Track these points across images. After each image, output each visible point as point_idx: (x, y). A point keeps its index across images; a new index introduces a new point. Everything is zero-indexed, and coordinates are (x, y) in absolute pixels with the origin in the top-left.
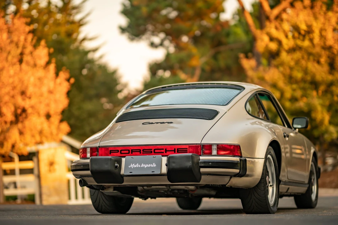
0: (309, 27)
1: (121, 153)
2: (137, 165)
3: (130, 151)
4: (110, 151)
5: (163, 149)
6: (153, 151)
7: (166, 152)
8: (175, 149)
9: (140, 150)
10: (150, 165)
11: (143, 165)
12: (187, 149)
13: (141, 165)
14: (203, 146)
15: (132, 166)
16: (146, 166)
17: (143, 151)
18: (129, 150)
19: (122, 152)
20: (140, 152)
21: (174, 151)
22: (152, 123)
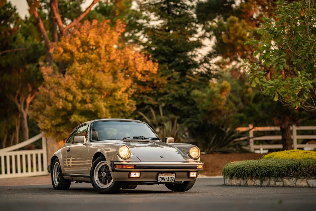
0: (97, 43)
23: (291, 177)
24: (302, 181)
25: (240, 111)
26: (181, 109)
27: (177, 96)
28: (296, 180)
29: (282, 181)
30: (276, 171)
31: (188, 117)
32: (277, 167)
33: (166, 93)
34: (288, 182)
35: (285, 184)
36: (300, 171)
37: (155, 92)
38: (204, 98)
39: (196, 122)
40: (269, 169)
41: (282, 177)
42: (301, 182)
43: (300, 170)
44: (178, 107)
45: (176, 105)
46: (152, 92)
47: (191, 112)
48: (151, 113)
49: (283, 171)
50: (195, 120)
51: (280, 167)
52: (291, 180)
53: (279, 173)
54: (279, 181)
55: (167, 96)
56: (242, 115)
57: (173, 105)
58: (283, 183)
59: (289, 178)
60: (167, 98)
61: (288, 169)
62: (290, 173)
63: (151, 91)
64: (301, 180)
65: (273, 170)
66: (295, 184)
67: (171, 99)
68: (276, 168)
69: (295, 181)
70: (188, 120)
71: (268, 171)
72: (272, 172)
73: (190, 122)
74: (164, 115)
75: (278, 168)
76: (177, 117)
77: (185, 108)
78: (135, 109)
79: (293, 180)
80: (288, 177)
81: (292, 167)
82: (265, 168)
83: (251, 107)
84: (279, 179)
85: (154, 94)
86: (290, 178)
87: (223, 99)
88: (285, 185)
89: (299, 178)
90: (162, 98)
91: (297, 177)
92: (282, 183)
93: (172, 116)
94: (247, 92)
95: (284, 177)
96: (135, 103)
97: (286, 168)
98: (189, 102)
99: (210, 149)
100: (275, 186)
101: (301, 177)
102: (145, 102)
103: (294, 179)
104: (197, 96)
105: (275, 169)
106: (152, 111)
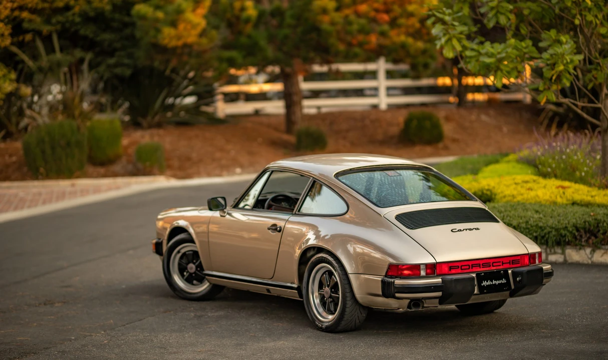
1: (462, 269)
2: (489, 283)
3: (471, 267)
4: (450, 267)
5: (500, 262)
6: (491, 264)
7: (503, 265)
8: (510, 261)
9: (480, 264)
10: (500, 282)
11: (494, 282)
12: (519, 260)
13: (492, 282)
14: (530, 255)
15: (485, 283)
16: (497, 282)
17: (482, 265)
18: (469, 266)
19: (463, 267)
20: (480, 266)
21: (510, 263)
22: (461, 230)
23: (582, 247)
24: (604, 253)
25: (226, 46)
26: (98, 39)
27: (92, 14)
28: (593, 251)
29: (563, 253)
30: (554, 236)
31: (111, 54)
32: (553, 228)
33: (67, 8)
34: (574, 255)
35: (568, 258)
36: (602, 236)
37: (46, 5)
38: (157, 20)
39: (128, 66)
40: (536, 232)
41: (564, 246)
42: (602, 256)
43: (604, 234)
44: (91, 36)
45: (87, 31)
46: (40, 6)
47: (118, 45)
48: (36, 48)
49: (568, 236)
50: (126, 61)
51: (561, 229)
52: (582, 252)
53: (560, 239)
54: (555, 253)
55: (70, 13)
56: (234, 54)
57: (82, 32)
58: (565, 257)
59: (578, 247)
60: (71, 18)
61: (578, 230)
62: (580, 240)
63: (37, 4)
64: (602, 251)
65: (545, 234)
66: (590, 259)
67: (78, 20)
68: (554, 230)
69: (591, 253)
70: (112, 61)
71: (535, 234)
72: (543, 237)
73: (116, 65)
74: (62, 50)
75: (557, 230)
76: (89, 56)
77: (107, 36)
78: (8, 42)
79: (585, 251)
80: (576, 245)
81: (584, 229)
82: (528, 228)
83: (249, 37)
84: (559, 250)
85: (43, 9)
86: (580, 249)
87: (198, 24)
88: (570, 261)
89: (599, 248)
90: (60, 18)
91: (595, 247)
92: (563, 256)
93: (78, 53)
94: (243, 9)
95: (568, 247)
96: (8, 30)
97: (573, 230)
98: (115, 25)
99: (153, 118)
100: (547, 261)
101: (603, 247)
102: (26, 25)
103: (588, 250)
104: (143, 18)
105: (551, 232)
106: (40, 44)
